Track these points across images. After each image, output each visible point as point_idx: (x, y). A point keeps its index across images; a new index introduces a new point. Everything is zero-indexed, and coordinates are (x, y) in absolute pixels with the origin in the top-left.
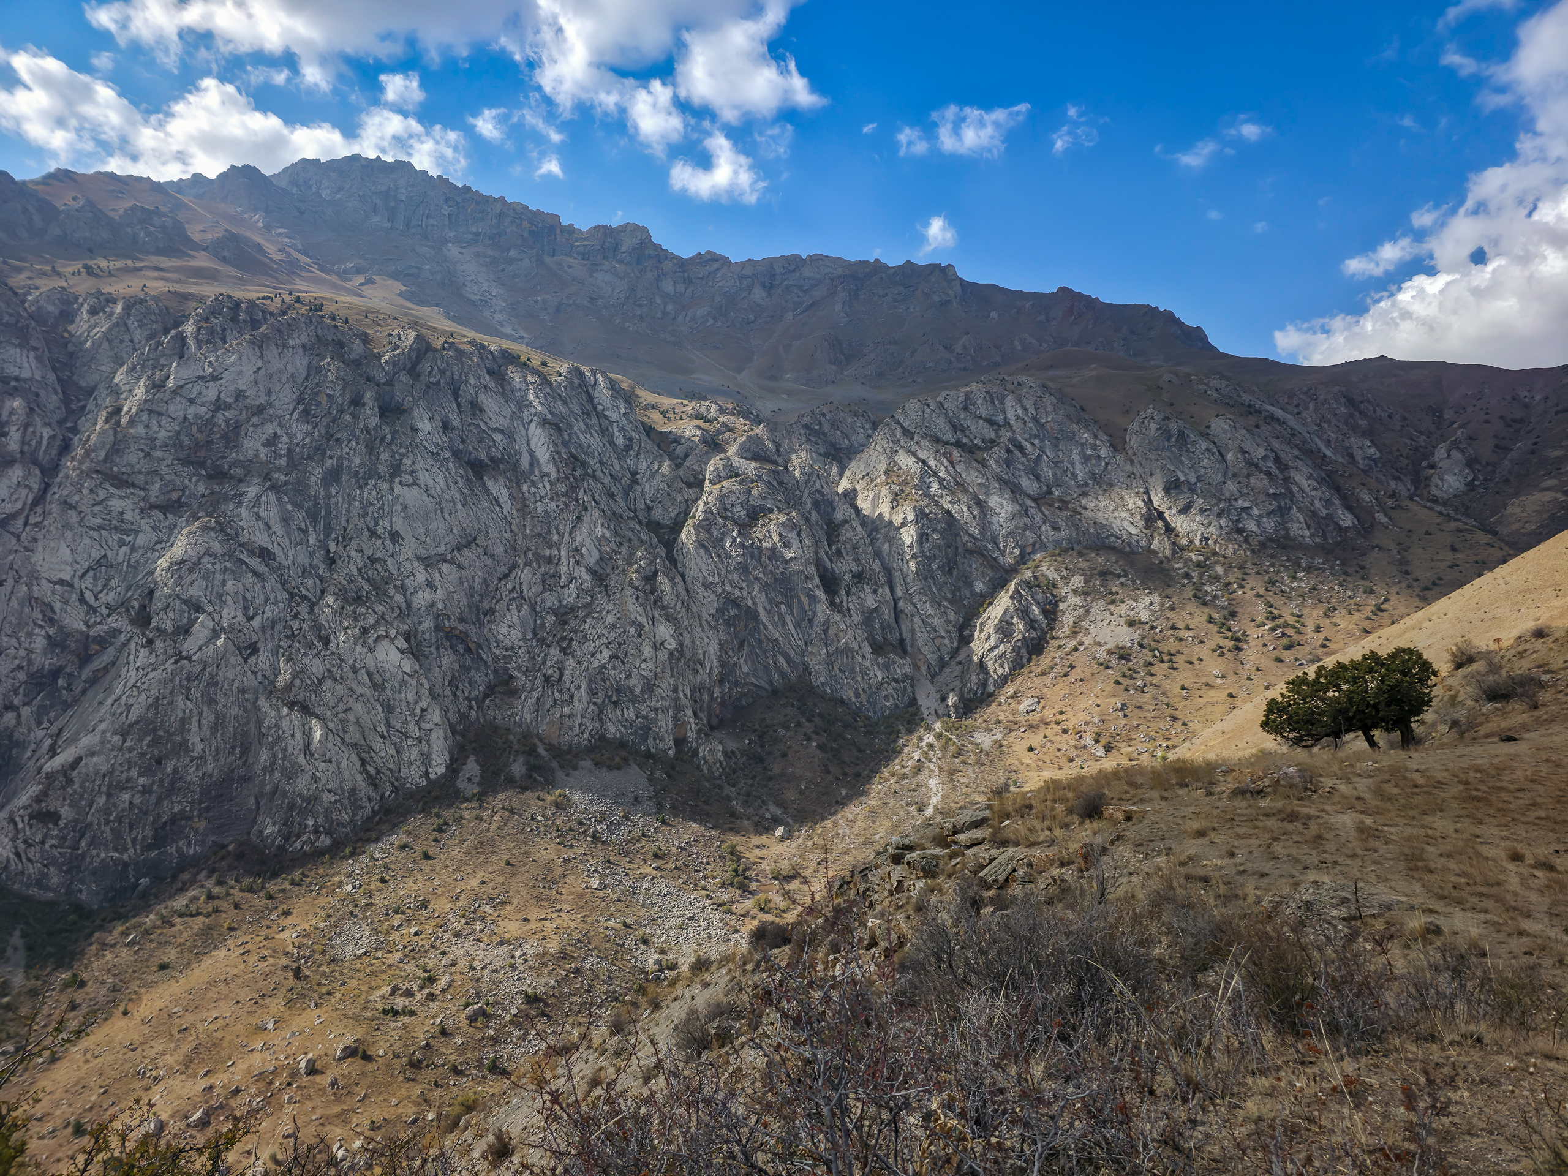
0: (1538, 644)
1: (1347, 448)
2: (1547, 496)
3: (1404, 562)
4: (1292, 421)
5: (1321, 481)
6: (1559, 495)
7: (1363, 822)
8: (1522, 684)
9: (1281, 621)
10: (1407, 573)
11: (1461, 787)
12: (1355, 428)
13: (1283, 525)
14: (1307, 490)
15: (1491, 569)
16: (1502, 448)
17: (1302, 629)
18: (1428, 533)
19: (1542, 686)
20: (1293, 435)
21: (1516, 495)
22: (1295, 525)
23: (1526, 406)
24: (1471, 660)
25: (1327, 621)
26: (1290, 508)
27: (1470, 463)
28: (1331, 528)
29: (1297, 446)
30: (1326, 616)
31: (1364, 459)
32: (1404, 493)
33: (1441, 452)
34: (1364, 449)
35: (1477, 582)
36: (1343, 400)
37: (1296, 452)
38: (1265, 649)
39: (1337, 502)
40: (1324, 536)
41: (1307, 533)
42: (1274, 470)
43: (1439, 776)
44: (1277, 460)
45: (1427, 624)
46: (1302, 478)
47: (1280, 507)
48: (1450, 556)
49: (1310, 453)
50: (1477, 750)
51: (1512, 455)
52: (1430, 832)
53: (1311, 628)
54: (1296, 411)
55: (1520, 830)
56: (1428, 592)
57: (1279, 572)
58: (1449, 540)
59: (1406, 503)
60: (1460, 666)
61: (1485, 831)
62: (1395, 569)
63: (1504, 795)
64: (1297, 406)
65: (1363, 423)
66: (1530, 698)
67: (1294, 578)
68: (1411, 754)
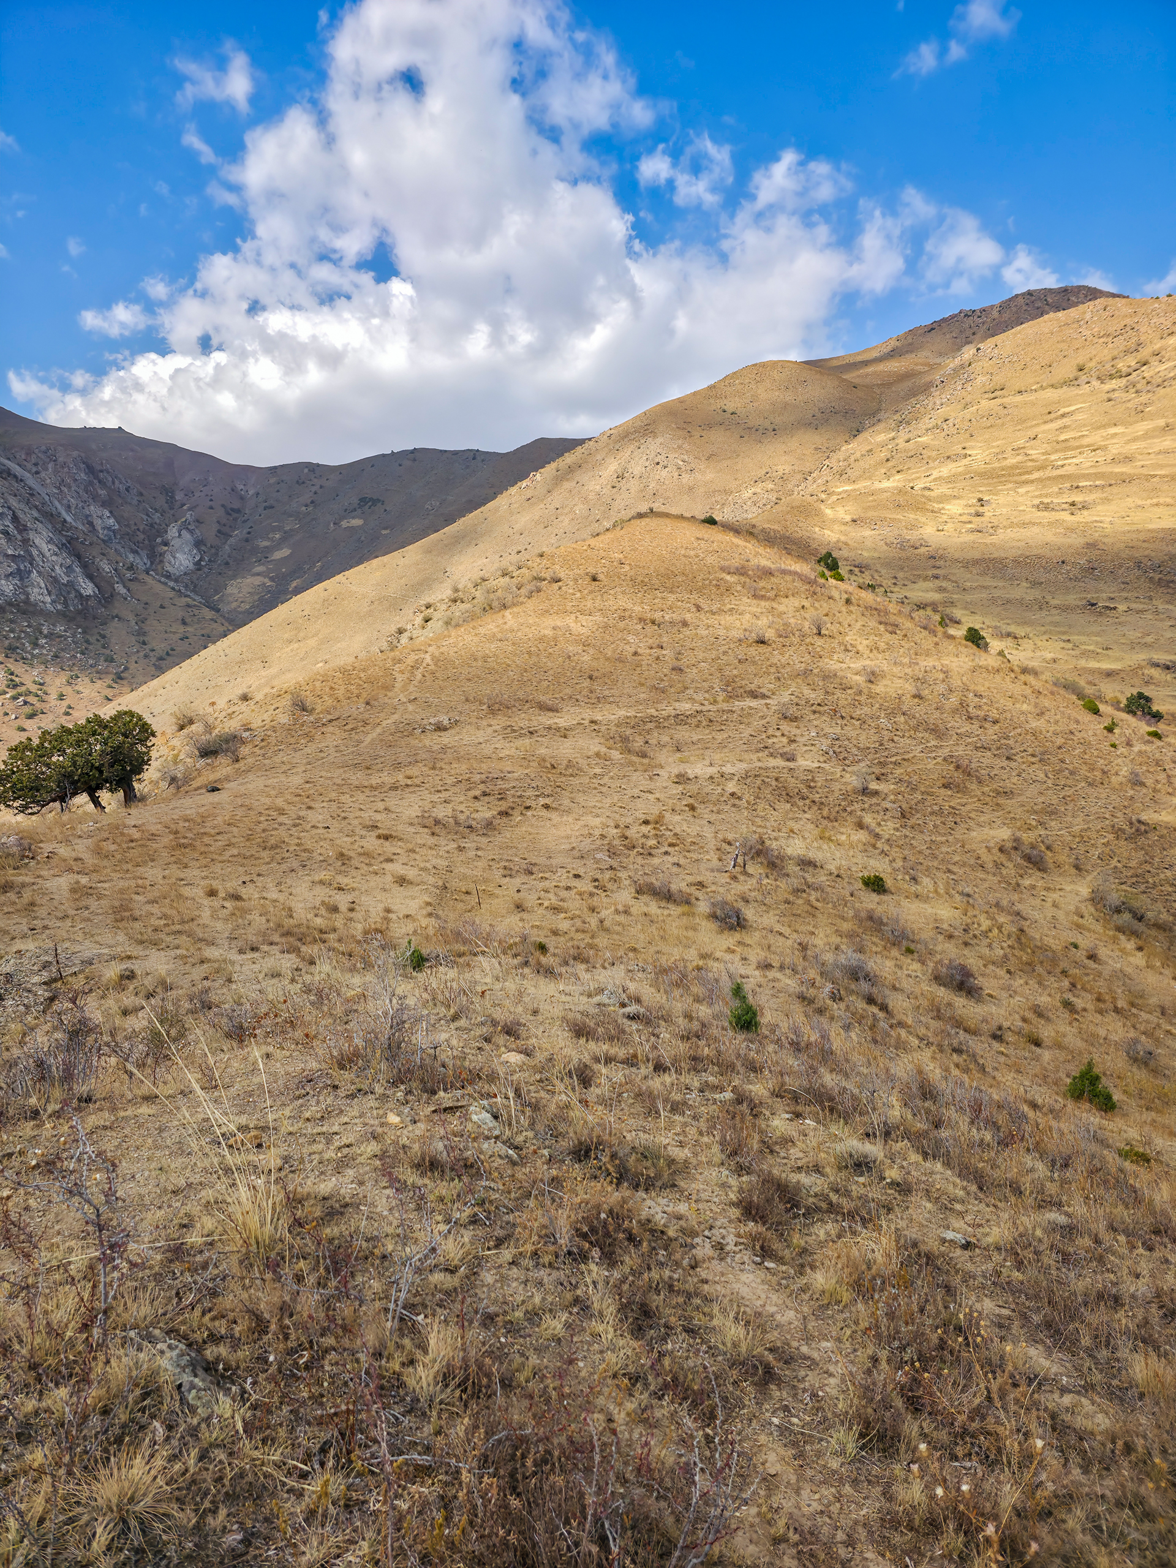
0: (243, 706)
1: (87, 516)
2: (258, 581)
3: (141, 633)
4: (31, 481)
5: (62, 547)
6: (266, 580)
7: (78, 882)
8: (227, 741)
9: (22, 689)
10: (144, 643)
11: (172, 837)
12: (95, 497)
13: (23, 588)
14: (48, 554)
15: (214, 642)
16: (223, 534)
17: (45, 697)
18: (162, 607)
19: (243, 742)
20: (32, 495)
21: (234, 577)
22: (36, 590)
23: (242, 498)
24: (191, 722)
25: (69, 689)
26: (30, 572)
27: (198, 544)
28: (72, 595)
29: (36, 507)
30: (69, 683)
31: (104, 528)
32: (141, 567)
33: (172, 532)
34: (104, 520)
35: (203, 653)
36: (82, 466)
37: (35, 514)
38: (6, 719)
39: (78, 570)
40: (65, 603)
41: (48, 599)
42: (11, 529)
43: (153, 829)
44: (15, 519)
45: (161, 691)
46: (42, 542)
47: (19, 569)
48: (181, 629)
49: (50, 517)
50: (187, 802)
51: (232, 541)
52: (140, 882)
53: (54, 696)
54: (34, 469)
55: (217, 868)
56: (163, 662)
57: (19, 638)
58: (180, 614)
59: (143, 576)
60: (182, 728)
61: (188, 874)
62: (133, 639)
63: (206, 840)
64: (36, 464)
65: (103, 492)
66: (233, 753)
67: (35, 645)
68: (133, 811)
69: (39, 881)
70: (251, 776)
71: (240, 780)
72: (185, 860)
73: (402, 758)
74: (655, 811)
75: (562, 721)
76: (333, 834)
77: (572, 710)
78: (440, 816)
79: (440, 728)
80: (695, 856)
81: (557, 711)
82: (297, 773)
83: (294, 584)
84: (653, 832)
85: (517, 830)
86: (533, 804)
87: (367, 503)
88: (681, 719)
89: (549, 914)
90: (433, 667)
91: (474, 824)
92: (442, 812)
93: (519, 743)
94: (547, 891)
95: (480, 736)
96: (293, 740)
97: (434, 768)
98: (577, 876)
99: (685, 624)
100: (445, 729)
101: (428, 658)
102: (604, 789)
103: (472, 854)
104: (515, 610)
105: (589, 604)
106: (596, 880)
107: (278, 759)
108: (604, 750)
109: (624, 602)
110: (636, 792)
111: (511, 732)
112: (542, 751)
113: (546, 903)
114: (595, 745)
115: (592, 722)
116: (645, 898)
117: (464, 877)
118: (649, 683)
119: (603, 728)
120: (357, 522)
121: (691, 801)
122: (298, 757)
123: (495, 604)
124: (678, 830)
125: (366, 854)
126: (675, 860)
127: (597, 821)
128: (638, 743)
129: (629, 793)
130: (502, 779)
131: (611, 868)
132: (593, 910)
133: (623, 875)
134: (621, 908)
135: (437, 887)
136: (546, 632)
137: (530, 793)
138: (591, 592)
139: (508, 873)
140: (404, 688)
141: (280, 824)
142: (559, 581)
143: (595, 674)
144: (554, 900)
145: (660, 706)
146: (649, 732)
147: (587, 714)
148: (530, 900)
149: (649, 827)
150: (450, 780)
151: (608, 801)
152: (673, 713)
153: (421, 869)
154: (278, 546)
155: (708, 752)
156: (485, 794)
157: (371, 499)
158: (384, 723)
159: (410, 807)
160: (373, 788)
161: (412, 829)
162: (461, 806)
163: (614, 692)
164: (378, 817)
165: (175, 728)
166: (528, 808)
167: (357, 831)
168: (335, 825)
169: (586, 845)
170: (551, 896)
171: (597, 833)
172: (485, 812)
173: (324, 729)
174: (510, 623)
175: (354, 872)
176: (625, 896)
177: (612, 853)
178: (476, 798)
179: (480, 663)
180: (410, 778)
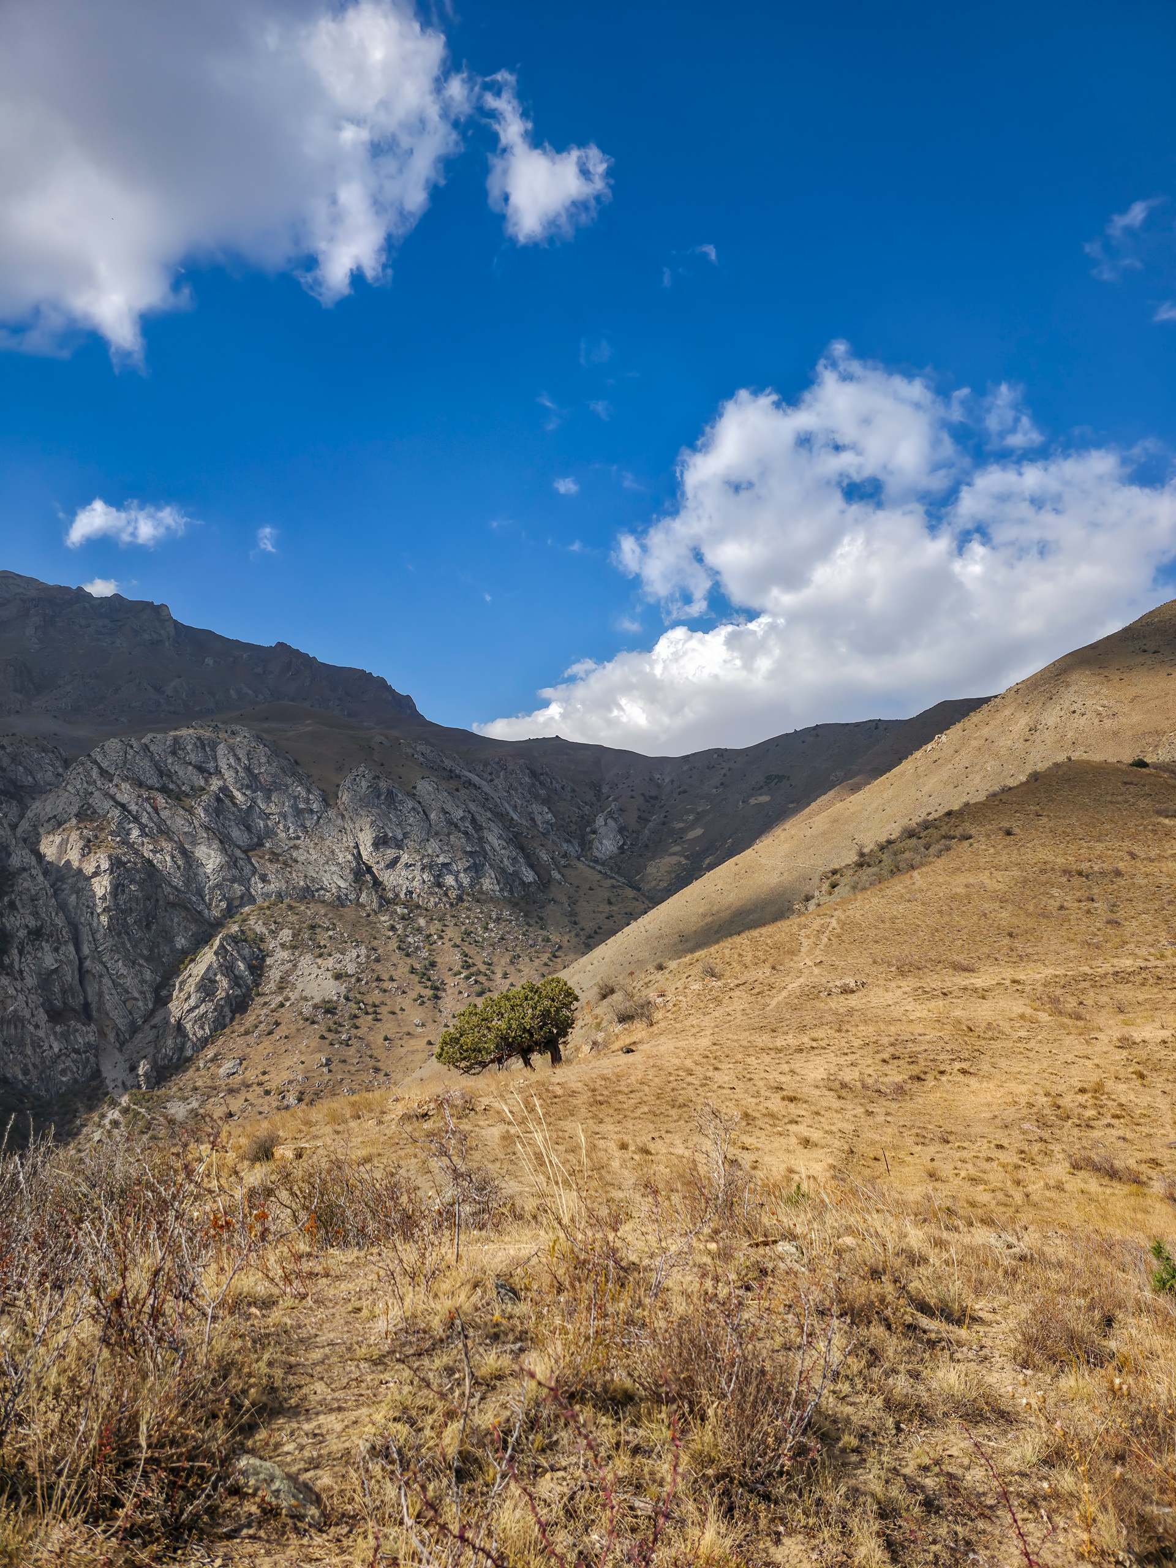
0: (659, 975)
1: (530, 813)
2: (674, 859)
3: (573, 913)
4: (486, 788)
5: (509, 841)
6: (682, 859)
8: (643, 1007)
9: (474, 969)
10: (575, 923)
11: (590, 1094)
12: (536, 797)
13: (477, 880)
14: (498, 849)
15: (636, 920)
16: (643, 820)
17: (493, 977)
18: (591, 889)
19: (657, 1007)
20: (487, 799)
21: (653, 858)
22: (487, 881)
23: (659, 786)
24: (612, 991)
25: (512, 968)
26: (484, 865)
27: (621, 830)
28: (517, 883)
29: (490, 809)
30: (512, 963)
31: (543, 823)
32: (573, 854)
33: (600, 821)
34: (544, 815)
35: (626, 930)
36: (527, 771)
37: (489, 815)
38: (460, 997)
39: (522, 860)
40: (511, 891)
41: (497, 888)
42: (471, 830)
43: (574, 1086)
44: (474, 821)
45: (590, 967)
46: (494, 838)
47: (475, 863)
48: (607, 908)
49: (500, 816)
50: (606, 1063)
51: (651, 825)
53: (499, 975)
54: (489, 778)
55: (629, 1124)
56: (590, 941)
57: (473, 923)
58: (606, 895)
59: (575, 862)
60: (604, 997)
61: (602, 1128)
62: (566, 919)
63: (620, 1097)
64: (491, 774)
65: (542, 792)
66: (648, 1018)
67: (486, 929)
68: (557, 1071)
69: (477, 1129)
70: (663, 1039)
71: (653, 1043)
72: (601, 1116)
73: (808, 1020)
74: (1094, 1077)
75: (979, 981)
76: (739, 1093)
77: (991, 970)
78: (847, 1079)
79: (846, 991)
80: (1145, 1130)
81: (973, 971)
82: (706, 1036)
83: (707, 861)
84: (1091, 1102)
85: (931, 1096)
86: (948, 1068)
87: (772, 780)
88: (1121, 977)
89: (967, 1185)
90: (839, 931)
91: (883, 1089)
92: (849, 1075)
93: (932, 1004)
94: (964, 1161)
95: (889, 998)
96: (702, 1005)
97: (839, 1031)
98: (1000, 1147)
99: (1118, 873)
100: (853, 992)
101: (834, 923)
102: (1031, 1054)
103: (880, 1119)
104: (923, 869)
105: (1004, 859)
106: (1022, 1152)
107: (687, 1023)
108: (1029, 1011)
109: (1044, 854)
110: (1070, 1058)
111: (922, 994)
112: (958, 1013)
113: (963, 1174)
114: (1018, 1007)
115: (1014, 981)
116: (1082, 1174)
117: (873, 1143)
118: (1079, 938)
119: (1028, 989)
120: (764, 799)
121: (1140, 1068)
122: (707, 1021)
123: (902, 865)
124: (1123, 1100)
125: (772, 1115)
126: (1121, 1133)
127: (1023, 1089)
128: (1071, 1004)
129: (1062, 1058)
130: (914, 1041)
131: (1041, 1139)
132: (1018, 1183)
133: (1056, 1147)
134: (1052, 1183)
135: (843, 1151)
136: (958, 890)
137: (943, 1056)
138: (1005, 847)
139: (922, 1140)
140: (810, 952)
141: (689, 1084)
142: (970, 837)
143: (1016, 931)
144: (972, 1171)
145: (1094, 963)
146: (1083, 991)
147: (1009, 973)
148: (946, 1169)
149: (1086, 1096)
150: (857, 1043)
151: (1036, 1067)
152: (1111, 970)
153: (826, 1132)
154: (692, 826)
155: (1158, 1013)
156: (894, 1057)
157: (777, 776)
158: (790, 987)
159: (815, 1069)
160: (779, 1050)
161: (817, 1092)
162: (869, 1068)
163: (1038, 949)
164: (783, 1079)
165: (598, 997)
166: (942, 1072)
167: (762, 1092)
168: (740, 1086)
169: (1010, 1114)
170: (969, 1166)
171: (1023, 1101)
172: (895, 1076)
173: (732, 994)
174: (918, 884)
175: (758, 1133)
176: (1059, 1170)
177: (1042, 1122)
178: (884, 1061)
179: (887, 925)
180: (814, 1040)
